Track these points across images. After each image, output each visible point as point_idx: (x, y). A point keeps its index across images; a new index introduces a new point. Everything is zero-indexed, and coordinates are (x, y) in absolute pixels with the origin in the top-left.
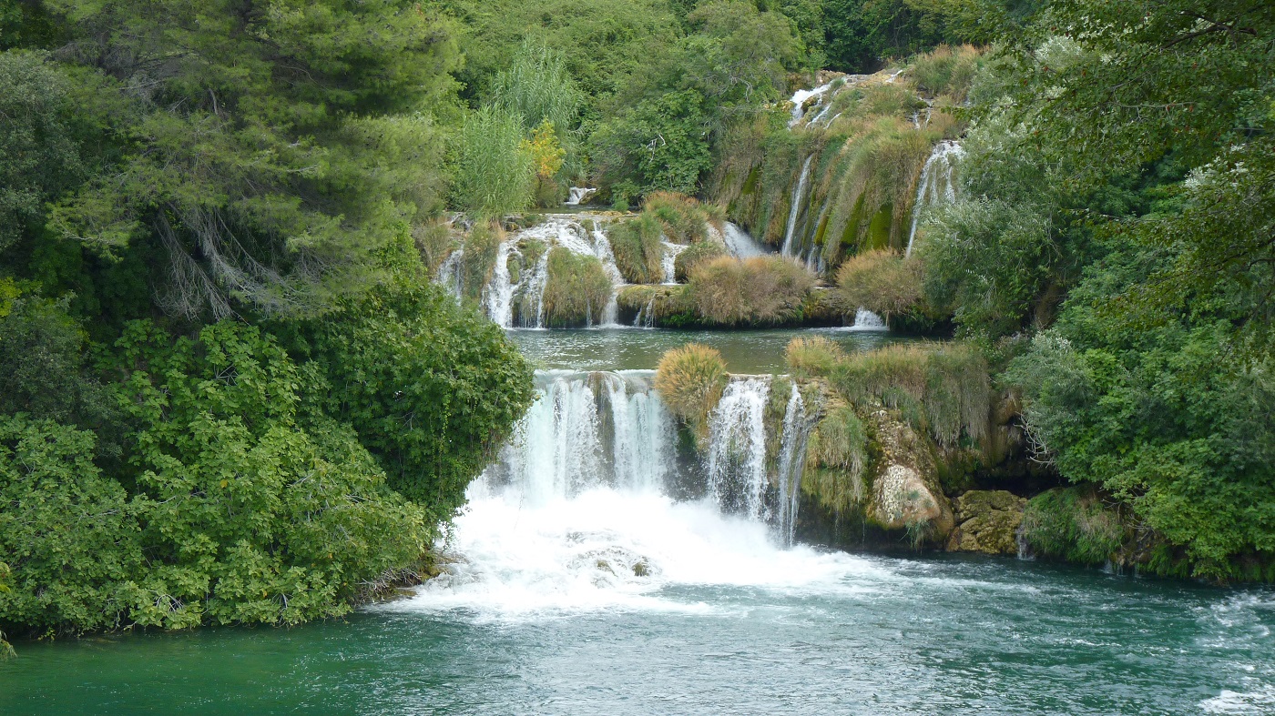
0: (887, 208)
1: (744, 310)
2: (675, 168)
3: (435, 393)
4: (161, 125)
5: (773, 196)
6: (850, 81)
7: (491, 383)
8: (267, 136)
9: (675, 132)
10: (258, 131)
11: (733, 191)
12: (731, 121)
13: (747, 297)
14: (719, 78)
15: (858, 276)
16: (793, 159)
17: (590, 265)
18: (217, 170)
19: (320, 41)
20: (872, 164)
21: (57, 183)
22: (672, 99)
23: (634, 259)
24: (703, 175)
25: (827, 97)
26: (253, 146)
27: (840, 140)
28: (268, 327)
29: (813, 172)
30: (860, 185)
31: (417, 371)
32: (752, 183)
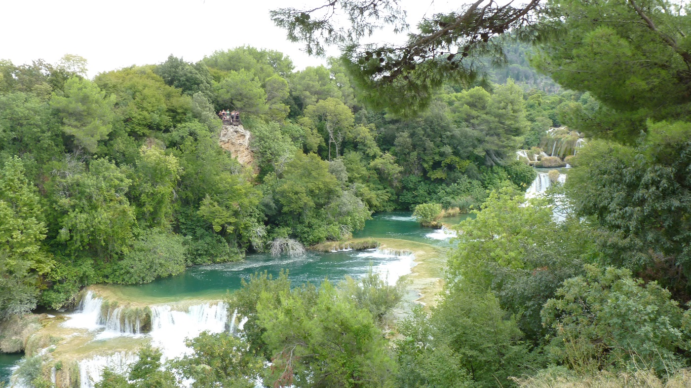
0: (571, 149)
1: (550, 165)
2: (534, 143)
3: (524, 176)
4: (487, 138)
5: (550, 147)
6: (556, 129)
7: (532, 175)
8: (505, 140)
9: (534, 137)
10: (503, 139)
11: (543, 146)
12: (542, 135)
13: (550, 163)
14: (540, 129)
15: (568, 159)
16: (553, 141)
17: (525, 158)
18: (497, 145)
19: (512, 126)
20: (568, 142)
21: (475, 147)
22: (533, 132)
23: (531, 156)
24: (538, 144)
25: (552, 131)
26: (503, 142)
27: (561, 139)
28: (502, 167)
29: (557, 144)
30: (566, 146)
31: (522, 173)
32: (546, 145)
